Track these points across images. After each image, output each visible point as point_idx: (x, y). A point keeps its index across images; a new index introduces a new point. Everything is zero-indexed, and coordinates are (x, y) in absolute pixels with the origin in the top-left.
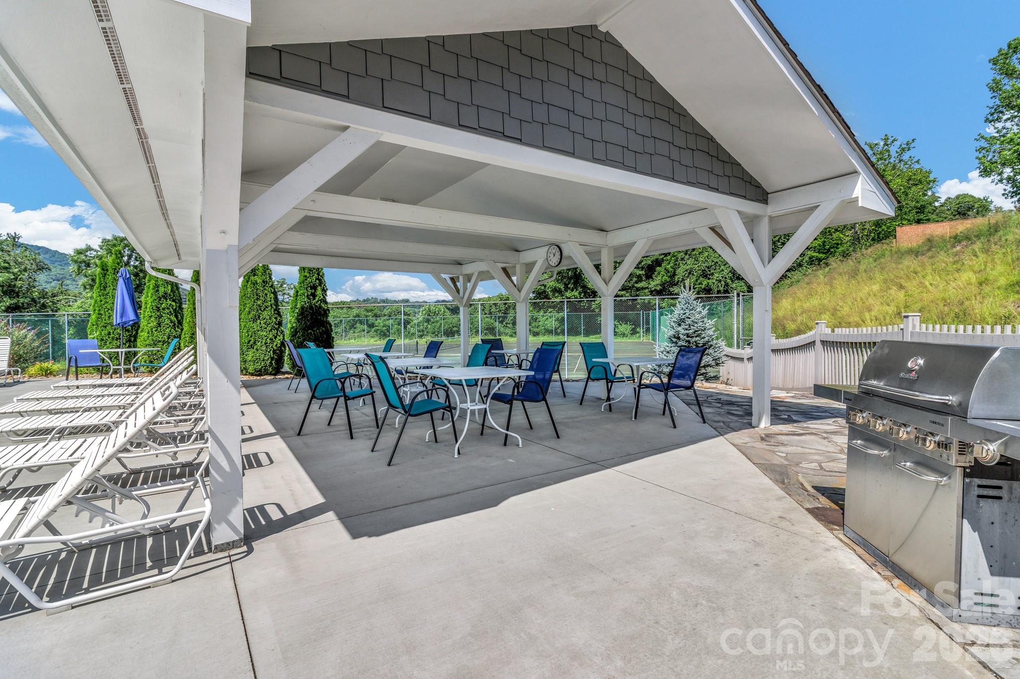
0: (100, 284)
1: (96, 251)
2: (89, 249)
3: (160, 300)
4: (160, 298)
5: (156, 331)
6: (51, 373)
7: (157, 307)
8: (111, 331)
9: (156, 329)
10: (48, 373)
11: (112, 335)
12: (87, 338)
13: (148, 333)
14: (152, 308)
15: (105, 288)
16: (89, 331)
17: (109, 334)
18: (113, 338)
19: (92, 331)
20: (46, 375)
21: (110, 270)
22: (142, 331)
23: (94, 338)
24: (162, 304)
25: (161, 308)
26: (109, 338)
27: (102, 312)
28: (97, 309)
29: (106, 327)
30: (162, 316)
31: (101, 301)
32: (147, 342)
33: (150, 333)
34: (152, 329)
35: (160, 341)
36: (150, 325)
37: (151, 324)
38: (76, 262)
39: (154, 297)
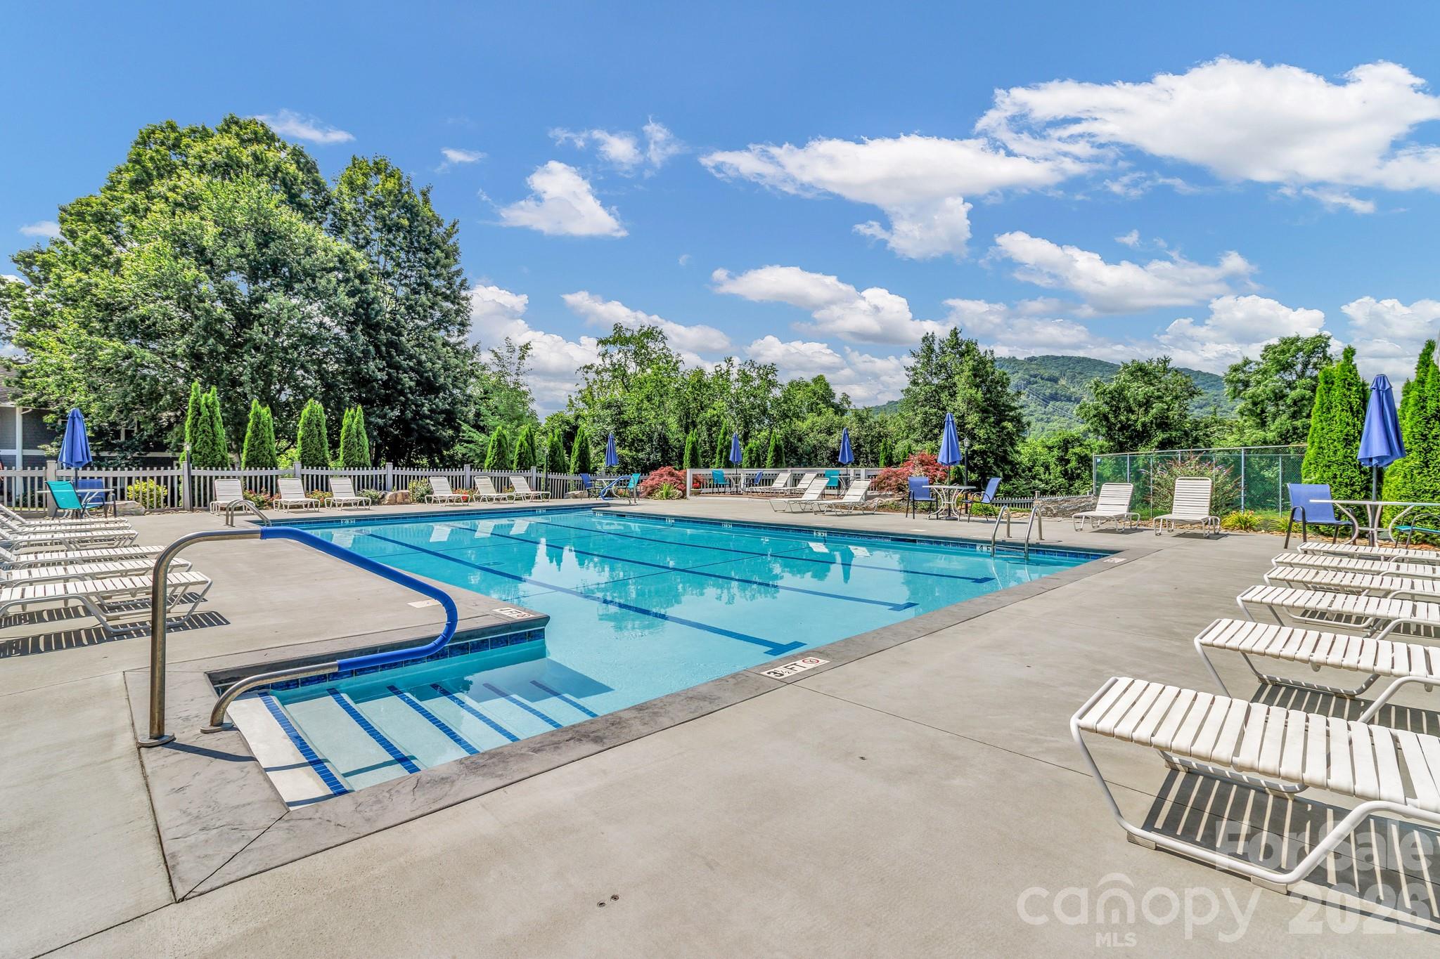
0: (1322, 404)
1: (1258, 364)
2: (1247, 362)
3: (1428, 423)
4: (1428, 421)
5: (1419, 473)
6: (1250, 527)
7: (1422, 435)
8: (1338, 473)
9: (1419, 470)
10: (1247, 526)
11: (1339, 480)
12: (1300, 483)
13: (1405, 477)
14: (1414, 436)
15: (1329, 410)
16: (1303, 473)
17: (1335, 476)
18: (1340, 483)
19: (1309, 472)
20: (1246, 529)
21: (1337, 382)
22: (1392, 474)
23: (1311, 483)
24: (1431, 429)
25: (1430, 436)
26: (1334, 482)
27: (1324, 445)
28: (1317, 440)
29: (1329, 467)
30: (1432, 449)
31: (1323, 429)
32: (1402, 492)
33: (1409, 477)
34: (1412, 471)
35: (1426, 492)
36: (1407, 465)
37: (1412, 463)
38: (1231, 382)
39: (1417, 418)
